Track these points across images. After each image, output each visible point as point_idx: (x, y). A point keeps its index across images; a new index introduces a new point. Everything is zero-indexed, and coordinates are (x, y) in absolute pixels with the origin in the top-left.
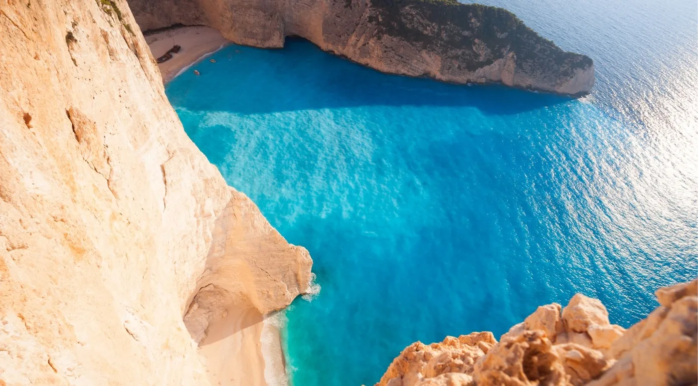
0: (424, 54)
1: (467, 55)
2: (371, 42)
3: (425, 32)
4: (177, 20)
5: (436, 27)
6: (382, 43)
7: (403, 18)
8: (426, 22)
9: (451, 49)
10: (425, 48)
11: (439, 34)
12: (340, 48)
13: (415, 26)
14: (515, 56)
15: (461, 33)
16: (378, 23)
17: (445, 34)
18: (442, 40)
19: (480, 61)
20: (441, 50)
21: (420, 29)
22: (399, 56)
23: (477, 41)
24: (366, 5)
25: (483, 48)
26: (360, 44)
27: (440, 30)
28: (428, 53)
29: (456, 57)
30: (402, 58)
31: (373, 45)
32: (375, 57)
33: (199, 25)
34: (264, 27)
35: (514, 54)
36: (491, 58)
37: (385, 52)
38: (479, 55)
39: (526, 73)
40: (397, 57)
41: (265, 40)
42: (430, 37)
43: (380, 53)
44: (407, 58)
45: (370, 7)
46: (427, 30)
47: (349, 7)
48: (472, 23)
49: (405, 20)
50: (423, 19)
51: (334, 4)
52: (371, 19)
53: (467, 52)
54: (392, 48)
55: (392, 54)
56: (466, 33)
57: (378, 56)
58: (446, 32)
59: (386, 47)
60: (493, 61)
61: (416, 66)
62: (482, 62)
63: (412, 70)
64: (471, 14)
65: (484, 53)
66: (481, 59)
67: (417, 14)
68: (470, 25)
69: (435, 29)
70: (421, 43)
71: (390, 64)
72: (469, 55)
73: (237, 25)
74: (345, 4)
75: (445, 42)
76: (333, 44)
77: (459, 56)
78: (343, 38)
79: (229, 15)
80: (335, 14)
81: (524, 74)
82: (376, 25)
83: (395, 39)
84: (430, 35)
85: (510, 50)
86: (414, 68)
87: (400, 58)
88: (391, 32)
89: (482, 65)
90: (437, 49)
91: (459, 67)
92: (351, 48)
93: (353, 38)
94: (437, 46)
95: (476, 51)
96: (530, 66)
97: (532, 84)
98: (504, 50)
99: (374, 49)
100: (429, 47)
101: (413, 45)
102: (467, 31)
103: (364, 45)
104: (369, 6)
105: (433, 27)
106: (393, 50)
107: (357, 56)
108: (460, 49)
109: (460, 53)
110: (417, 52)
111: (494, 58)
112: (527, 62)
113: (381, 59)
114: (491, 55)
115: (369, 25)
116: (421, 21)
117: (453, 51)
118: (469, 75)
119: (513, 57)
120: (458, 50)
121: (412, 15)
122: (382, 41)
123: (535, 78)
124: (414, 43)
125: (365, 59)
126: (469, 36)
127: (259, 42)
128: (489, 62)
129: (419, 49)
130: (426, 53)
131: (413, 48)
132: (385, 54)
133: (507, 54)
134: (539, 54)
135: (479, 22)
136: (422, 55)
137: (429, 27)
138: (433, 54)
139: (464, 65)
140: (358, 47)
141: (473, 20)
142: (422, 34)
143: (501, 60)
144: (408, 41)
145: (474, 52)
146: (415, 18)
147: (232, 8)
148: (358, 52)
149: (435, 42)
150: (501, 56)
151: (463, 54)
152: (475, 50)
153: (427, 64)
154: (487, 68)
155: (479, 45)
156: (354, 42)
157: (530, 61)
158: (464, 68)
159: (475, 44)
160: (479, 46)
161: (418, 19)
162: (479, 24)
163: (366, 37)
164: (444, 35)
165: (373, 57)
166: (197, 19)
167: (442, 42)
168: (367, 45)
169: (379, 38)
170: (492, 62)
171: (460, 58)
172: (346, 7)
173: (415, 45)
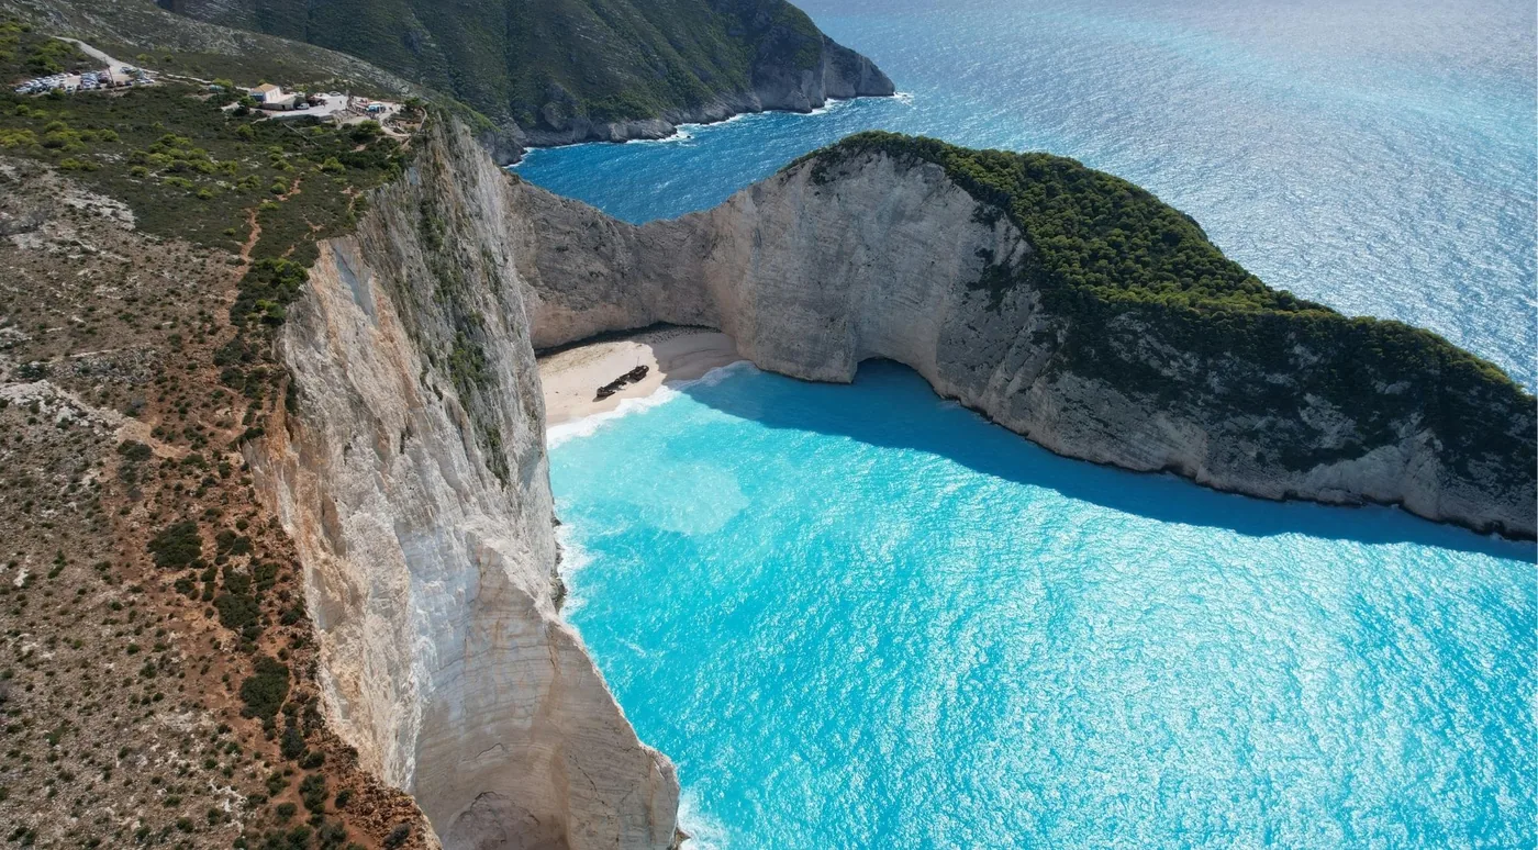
0: (1161, 420)
1: (1281, 430)
2: (1037, 387)
3: (1166, 372)
4: (662, 316)
5: (1194, 362)
6: (1058, 390)
7: (1111, 340)
8: (1168, 349)
9: (1235, 415)
10: (1164, 408)
11: (1201, 378)
12: (972, 393)
13: (1143, 358)
14: (1437, 442)
15: (1264, 378)
16: (1055, 346)
17: (1216, 380)
18: (1209, 390)
19: (1325, 446)
20: (1206, 414)
21: (1154, 363)
22: (1099, 420)
23: (1309, 398)
24: (1031, 307)
25: (1331, 415)
26: (1013, 388)
27: (1204, 370)
28: (1172, 418)
29: (1252, 435)
30: (1106, 425)
31: (1040, 392)
32: (1042, 418)
33: (699, 327)
34: (815, 340)
35: (1433, 435)
36: (1358, 442)
37: (1065, 409)
38: (1321, 432)
39: (1483, 488)
40: (1092, 424)
41: (812, 365)
42: (1179, 382)
43: (1054, 411)
44: (1119, 426)
45: (1040, 312)
46: (1169, 366)
47: (995, 311)
48: (1296, 357)
49: (1116, 344)
50: (1163, 344)
51: (964, 303)
52: (1038, 338)
53: (1282, 423)
54: (1081, 401)
55: (1081, 414)
56: (1279, 378)
57: (1048, 418)
58: (1220, 374)
59: (1068, 400)
60: (1365, 448)
61: (1141, 447)
62: (1328, 450)
63: (1134, 455)
64: (1292, 336)
65: (1336, 429)
66: (1329, 442)
67: (1147, 331)
68: (1291, 361)
69: (1190, 365)
70: (1154, 396)
71: (1076, 438)
72: (1290, 431)
73: (764, 335)
74: (987, 303)
75: (1217, 396)
76: (958, 383)
77: (1258, 431)
78: (978, 372)
79: (752, 313)
80: (965, 321)
81: (1475, 490)
82: (1048, 350)
83: (1088, 384)
84: (1178, 378)
85: (1422, 426)
86: (1138, 452)
87: (1101, 426)
88: (1081, 367)
89: (1330, 457)
90: (1196, 411)
91: (1260, 458)
92: (994, 395)
93: (999, 375)
94: (1196, 405)
95: (1309, 422)
96: (1495, 470)
97: (1508, 520)
98: (1399, 425)
99: (1041, 400)
100: (1173, 407)
101: (1133, 400)
102: (1283, 373)
103: (1022, 391)
104: (1036, 310)
105: (1185, 362)
106: (1086, 407)
107: (1006, 413)
108: (1263, 414)
109: (1260, 423)
110: (1145, 415)
111: (1365, 443)
112: (1483, 459)
113: (1054, 426)
114: (1358, 434)
115: (1034, 349)
116: (1157, 346)
117: (1240, 420)
118: (1290, 479)
119: (1430, 444)
120: (1253, 417)
121: (1134, 333)
122: (1059, 385)
123: (1515, 504)
124: (1137, 394)
125: (1022, 422)
126: (1289, 385)
127: (801, 369)
128: (1351, 452)
129: (1148, 408)
130: (1167, 418)
131: (1132, 405)
132: (1064, 415)
133: (1410, 434)
134: (1524, 440)
135: (1314, 354)
136: (1158, 423)
137: (1175, 360)
138: (1185, 424)
139: (1275, 454)
140: (1007, 395)
141: (1298, 350)
142: (1156, 374)
143: (1390, 449)
144: (1122, 389)
145: (1304, 423)
146: (1142, 341)
147: (760, 301)
148: (1008, 404)
149: (1190, 396)
150: (1389, 438)
151: (1271, 427)
152: (1305, 419)
153: (1172, 444)
154: (1346, 466)
155: (1317, 409)
156: (1001, 382)
157: (1493, 460)
158: (1274, 461)
159: (1305, 405)
160: (1317, 411)
161: (1148, 343)
162: (1315, 359)
163: (1027, 373)
164: (1214, 381)
165: (1038, 419)
166: (699, 314)
167: (1211, 397)
168: (1028, 392)
169: (1053, 379)
170: (1362, 454)
171: (1261, 435)
172: (988, 309)
173: (1138, 400)
